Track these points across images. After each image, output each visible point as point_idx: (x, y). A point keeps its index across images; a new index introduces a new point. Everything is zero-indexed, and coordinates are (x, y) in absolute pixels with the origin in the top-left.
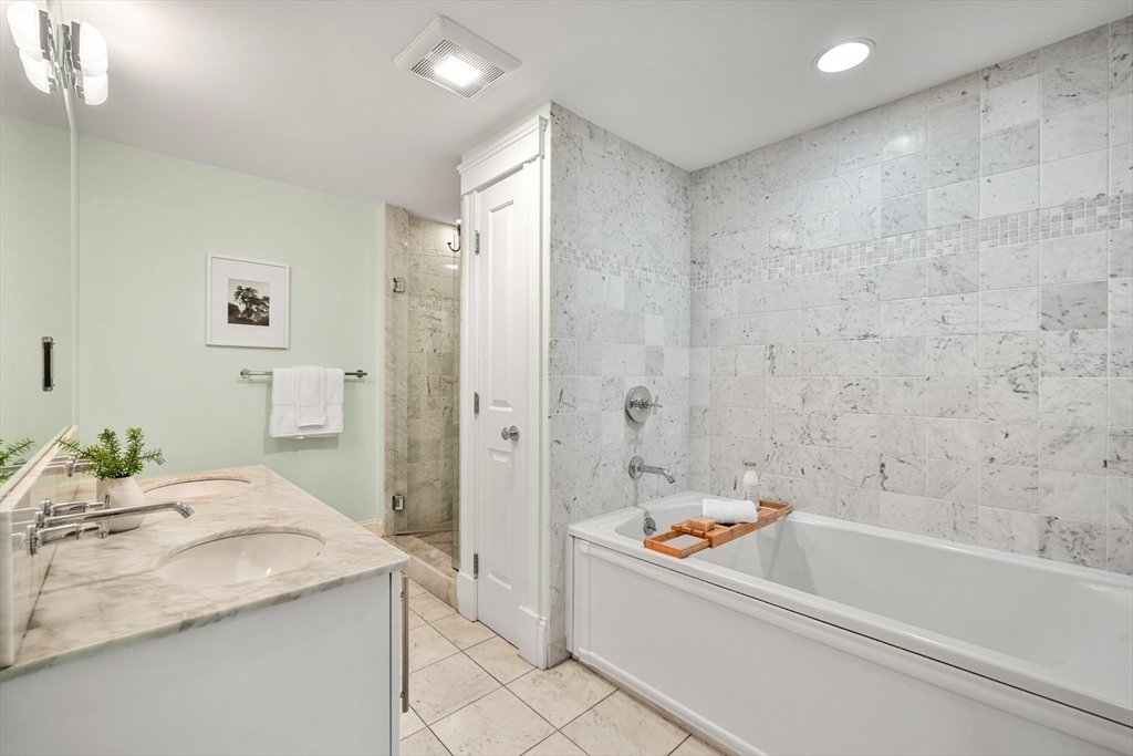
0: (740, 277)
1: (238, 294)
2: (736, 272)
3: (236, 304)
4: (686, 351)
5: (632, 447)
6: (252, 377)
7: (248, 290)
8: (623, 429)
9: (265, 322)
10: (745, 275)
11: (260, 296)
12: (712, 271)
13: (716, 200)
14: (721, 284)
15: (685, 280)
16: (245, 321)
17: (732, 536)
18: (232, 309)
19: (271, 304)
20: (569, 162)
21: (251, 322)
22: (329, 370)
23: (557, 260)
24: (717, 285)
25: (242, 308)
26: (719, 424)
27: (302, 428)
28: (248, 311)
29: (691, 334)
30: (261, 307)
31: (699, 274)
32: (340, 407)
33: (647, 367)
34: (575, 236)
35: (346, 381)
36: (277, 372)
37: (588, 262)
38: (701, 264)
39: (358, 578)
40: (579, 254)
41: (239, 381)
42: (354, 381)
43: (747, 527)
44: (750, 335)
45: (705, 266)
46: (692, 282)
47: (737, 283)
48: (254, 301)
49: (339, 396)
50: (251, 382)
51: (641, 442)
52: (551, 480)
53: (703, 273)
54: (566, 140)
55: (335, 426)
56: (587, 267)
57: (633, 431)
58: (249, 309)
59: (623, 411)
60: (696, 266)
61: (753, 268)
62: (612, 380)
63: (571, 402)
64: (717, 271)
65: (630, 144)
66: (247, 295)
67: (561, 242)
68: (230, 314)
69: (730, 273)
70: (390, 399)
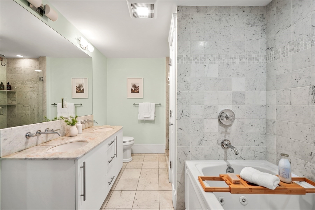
0: (293, 50)
1: (133, 86)
2: (290, 48)
3: (132, 88)
4: (263, 93)
5: (223, 135)
6: (136, 105)
7: (135, 85)
8: (217, 127)
9: (138, 92)
10: (296, 48)
11: (137, 86)
12: (277, 50)
13: (279, 14)
14: (282, 56)
15: (262, 59)
16: (134, 92)
17: (250, 191)
18: (132, 89)
19: (139, 88)
20: (186, 25)
21: (135, 92)
22: (151, 103)
23: (180, 63)
24: (280, 57)
25: (133, 89)
26: (281, 130)
27: (145, 118)
28: (135, 90)
29: (267, 83)
30: (137, 89)
31: (270, 54)
32: (154, 113)
33: (233, 101)
34: (189, 52)
35: (156, 106)
36: (139, 104)
37: (196, 60)
38: (271, 49)
39: (62, 159)
40: (192, 58)
41: (133, 106)
42: (159, 106)
43: (265, 190)
44: (299, 81)
45: (273, 49)
46: (267, 59)
47: (292, 53)
48: (136, 87)
49: (153, 110)
50: (136, 106)
51: (229, 134)
52: (177, 143)
53: (272, 53)
54: (185, 17)
55: (152, 118)
56: (196, 63)
57: (224, 128)
58: (135, 89)
59: (217, 120)
60: (269, 51)
61: (301, 43)
62: (210, 107)
63: (188, 115)
64: (280, 50)
65: (221, 7)
66: (135, 86)
67: (182, 56)
68: (131, 91)
69: (287, 49)
70: (167, 111)
